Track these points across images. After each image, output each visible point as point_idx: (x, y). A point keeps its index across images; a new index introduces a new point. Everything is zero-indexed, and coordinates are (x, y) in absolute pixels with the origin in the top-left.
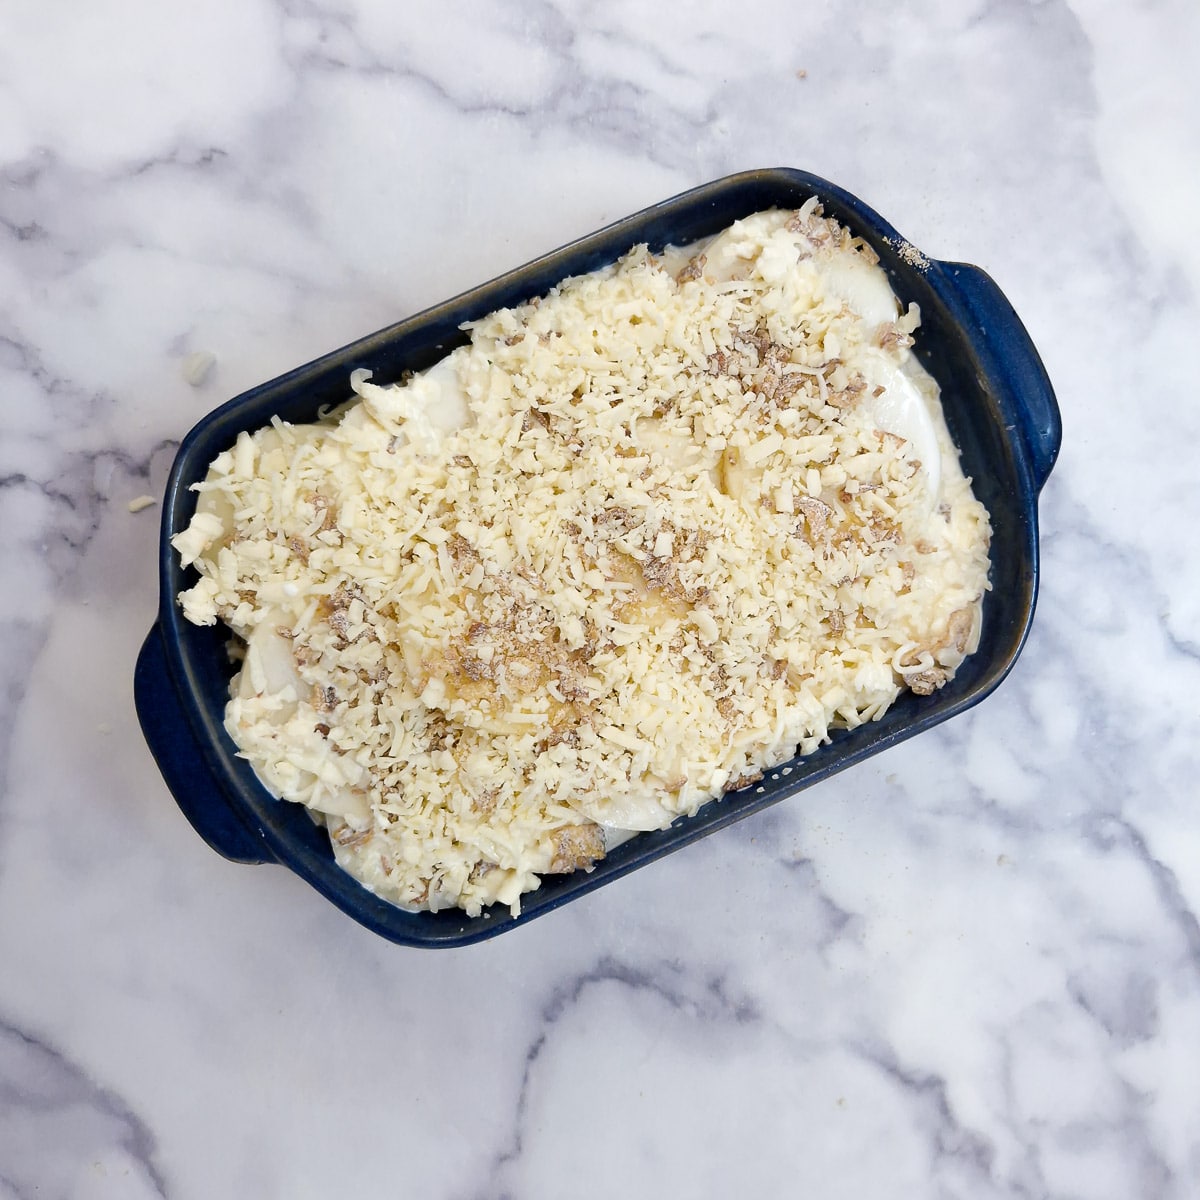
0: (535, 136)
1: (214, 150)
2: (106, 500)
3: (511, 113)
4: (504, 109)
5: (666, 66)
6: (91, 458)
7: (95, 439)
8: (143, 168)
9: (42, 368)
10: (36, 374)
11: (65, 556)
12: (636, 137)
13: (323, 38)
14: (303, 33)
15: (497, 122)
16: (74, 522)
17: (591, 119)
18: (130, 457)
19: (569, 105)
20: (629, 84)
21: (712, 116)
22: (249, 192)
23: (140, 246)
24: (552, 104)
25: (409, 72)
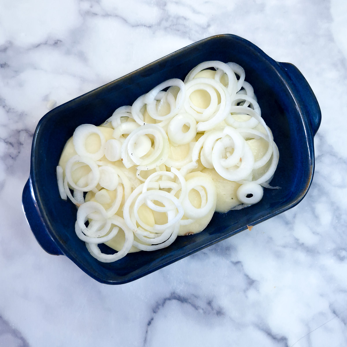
0: (154, 33)
1: (58, 40)
2: (23, 144)
3: (147, 27)
4: (145, 26)
5: (194, 11)
6: (19, 132)
7: (20, 126)
8: (38, 46)
9: (6, 105)
10: (4, 107)
11: (10, 161)
12: (185, 33)
13: (91, 7)
14: (86, 6)
15: (143, 30)
16: (13, 151)
17: (171, 28)
18: (30, 131)
19: (165, 24)
20: (183, 17)
21: (209, 26)
22: (68, 53)
23: (36, 69)
24: (159, 24)
25: (116, 16)
